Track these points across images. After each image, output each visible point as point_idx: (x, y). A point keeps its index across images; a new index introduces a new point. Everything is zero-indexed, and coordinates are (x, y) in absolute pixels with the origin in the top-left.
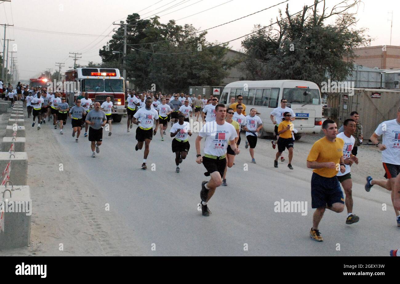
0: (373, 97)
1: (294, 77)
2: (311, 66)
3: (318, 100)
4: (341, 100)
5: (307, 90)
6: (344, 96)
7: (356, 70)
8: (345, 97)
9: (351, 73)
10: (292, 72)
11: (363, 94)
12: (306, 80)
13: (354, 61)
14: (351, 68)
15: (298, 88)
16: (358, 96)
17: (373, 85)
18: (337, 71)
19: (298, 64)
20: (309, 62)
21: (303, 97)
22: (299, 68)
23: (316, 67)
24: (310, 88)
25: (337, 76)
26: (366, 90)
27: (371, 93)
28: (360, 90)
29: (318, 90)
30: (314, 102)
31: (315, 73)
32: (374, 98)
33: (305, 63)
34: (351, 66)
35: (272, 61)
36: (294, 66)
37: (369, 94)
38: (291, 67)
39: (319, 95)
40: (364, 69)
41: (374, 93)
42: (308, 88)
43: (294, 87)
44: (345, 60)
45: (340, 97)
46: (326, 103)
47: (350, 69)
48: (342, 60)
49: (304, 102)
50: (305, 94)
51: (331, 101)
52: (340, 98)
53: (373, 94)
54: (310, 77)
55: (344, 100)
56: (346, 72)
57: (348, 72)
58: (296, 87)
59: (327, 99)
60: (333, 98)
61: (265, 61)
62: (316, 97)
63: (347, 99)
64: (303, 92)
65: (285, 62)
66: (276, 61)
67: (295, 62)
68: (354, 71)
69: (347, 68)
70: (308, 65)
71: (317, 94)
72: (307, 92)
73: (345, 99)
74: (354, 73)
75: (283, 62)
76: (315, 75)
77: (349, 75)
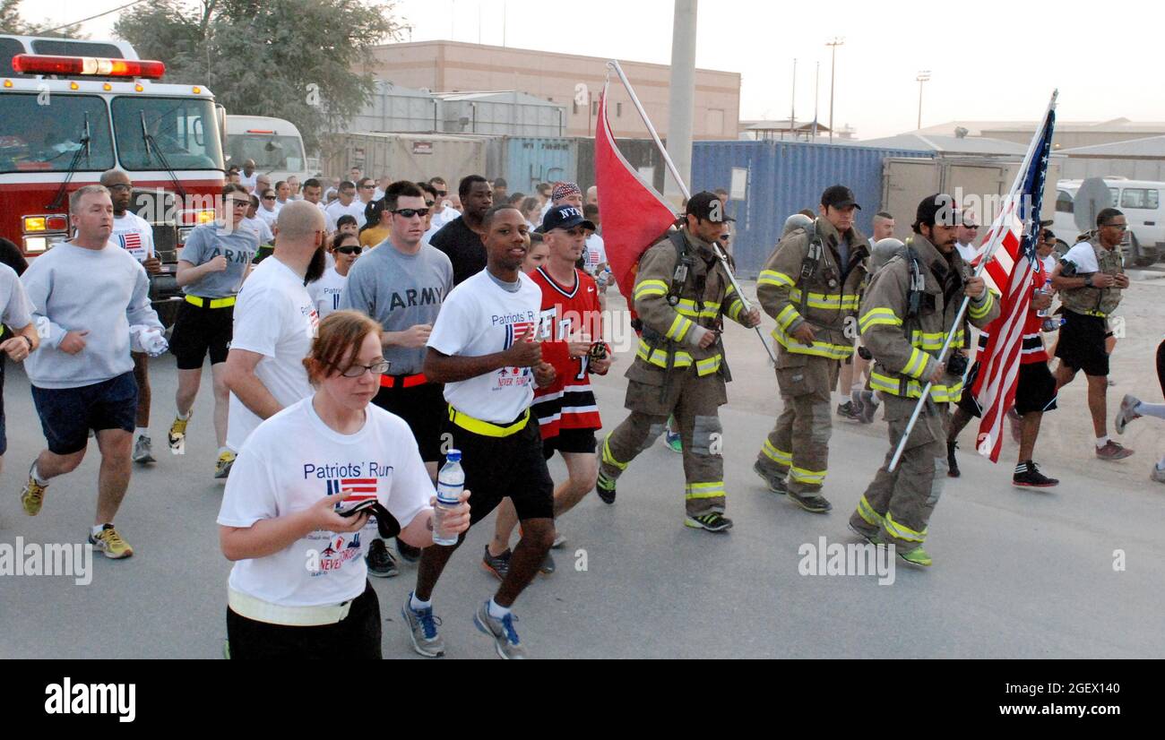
0: (415, 153)
1: (244, 109)
2: (282, 82)
3: (298, 161)
4: (350, 159)
5: (272, 138)
6: (357, 150)
7: (380, 93)
8: (358, 153)
9: (370, 99)
10: (237, 97)
11: (395, 145)
12: (271, 115)
13: (376, 74)
14: (370, 89)
15: (251, 135)
16: (385, 150)
17: (418, 126)
18: (338, 96)
19: (251, 78)
20: (276, 74)
21: (265, 153)
22: (253, 88)
23: (292, 85)
24: (280, 134)
25: (340, 107)
26: (402, 136)
27: (412, 143)
28: (390, 137)
29: (297, 138)
30: (289, 166)
31: (290, 100)
32: (418, 155)
33: (266, 76)
34: (368, 83)
35: (189, 71)
36: (241, 83)
37: (409, 146)
38: (236, 85)
39: (301, 150)
40: (398, 90)
41: (419, 144)
42: (275, 133)
43: (242, 133)
44: (356, 70)
45: (347, 153)
46: (319, 168)
47: (367, 92)
48: (350, 71)
49: (267, 166)
50: (270, 147)
51: (330, 163)
52: (347, 157)
53: (416, 145)
54: (280, 109)
55: (356, 159)
56: (359, 97)
57: (364, 96)
58: (249, 131)
59: (320, 158)
60: (333, 156)
61: (173, 71)
62: (293, 153)
63: (362, 157)
64: (263, 143)
65: (222, 72)
66: (198, 71)
67: (242, 73)
68: (377, 95)
69: (360, 88)
70: (273, 81)
71: (295, 146)
72: (273, 143)
73: (358, 157)
74: (377, 99)
75: (216, 73)
76: (291, 104)
77: (365, 104)
